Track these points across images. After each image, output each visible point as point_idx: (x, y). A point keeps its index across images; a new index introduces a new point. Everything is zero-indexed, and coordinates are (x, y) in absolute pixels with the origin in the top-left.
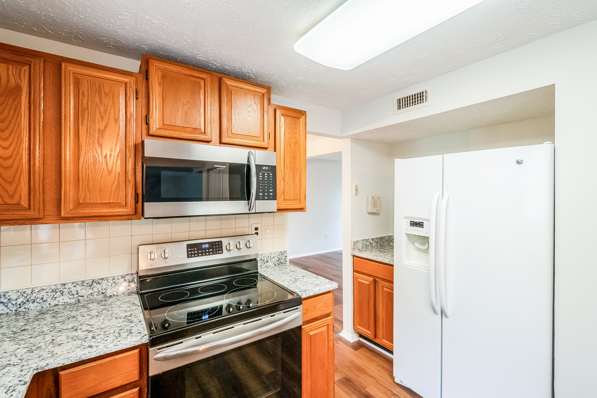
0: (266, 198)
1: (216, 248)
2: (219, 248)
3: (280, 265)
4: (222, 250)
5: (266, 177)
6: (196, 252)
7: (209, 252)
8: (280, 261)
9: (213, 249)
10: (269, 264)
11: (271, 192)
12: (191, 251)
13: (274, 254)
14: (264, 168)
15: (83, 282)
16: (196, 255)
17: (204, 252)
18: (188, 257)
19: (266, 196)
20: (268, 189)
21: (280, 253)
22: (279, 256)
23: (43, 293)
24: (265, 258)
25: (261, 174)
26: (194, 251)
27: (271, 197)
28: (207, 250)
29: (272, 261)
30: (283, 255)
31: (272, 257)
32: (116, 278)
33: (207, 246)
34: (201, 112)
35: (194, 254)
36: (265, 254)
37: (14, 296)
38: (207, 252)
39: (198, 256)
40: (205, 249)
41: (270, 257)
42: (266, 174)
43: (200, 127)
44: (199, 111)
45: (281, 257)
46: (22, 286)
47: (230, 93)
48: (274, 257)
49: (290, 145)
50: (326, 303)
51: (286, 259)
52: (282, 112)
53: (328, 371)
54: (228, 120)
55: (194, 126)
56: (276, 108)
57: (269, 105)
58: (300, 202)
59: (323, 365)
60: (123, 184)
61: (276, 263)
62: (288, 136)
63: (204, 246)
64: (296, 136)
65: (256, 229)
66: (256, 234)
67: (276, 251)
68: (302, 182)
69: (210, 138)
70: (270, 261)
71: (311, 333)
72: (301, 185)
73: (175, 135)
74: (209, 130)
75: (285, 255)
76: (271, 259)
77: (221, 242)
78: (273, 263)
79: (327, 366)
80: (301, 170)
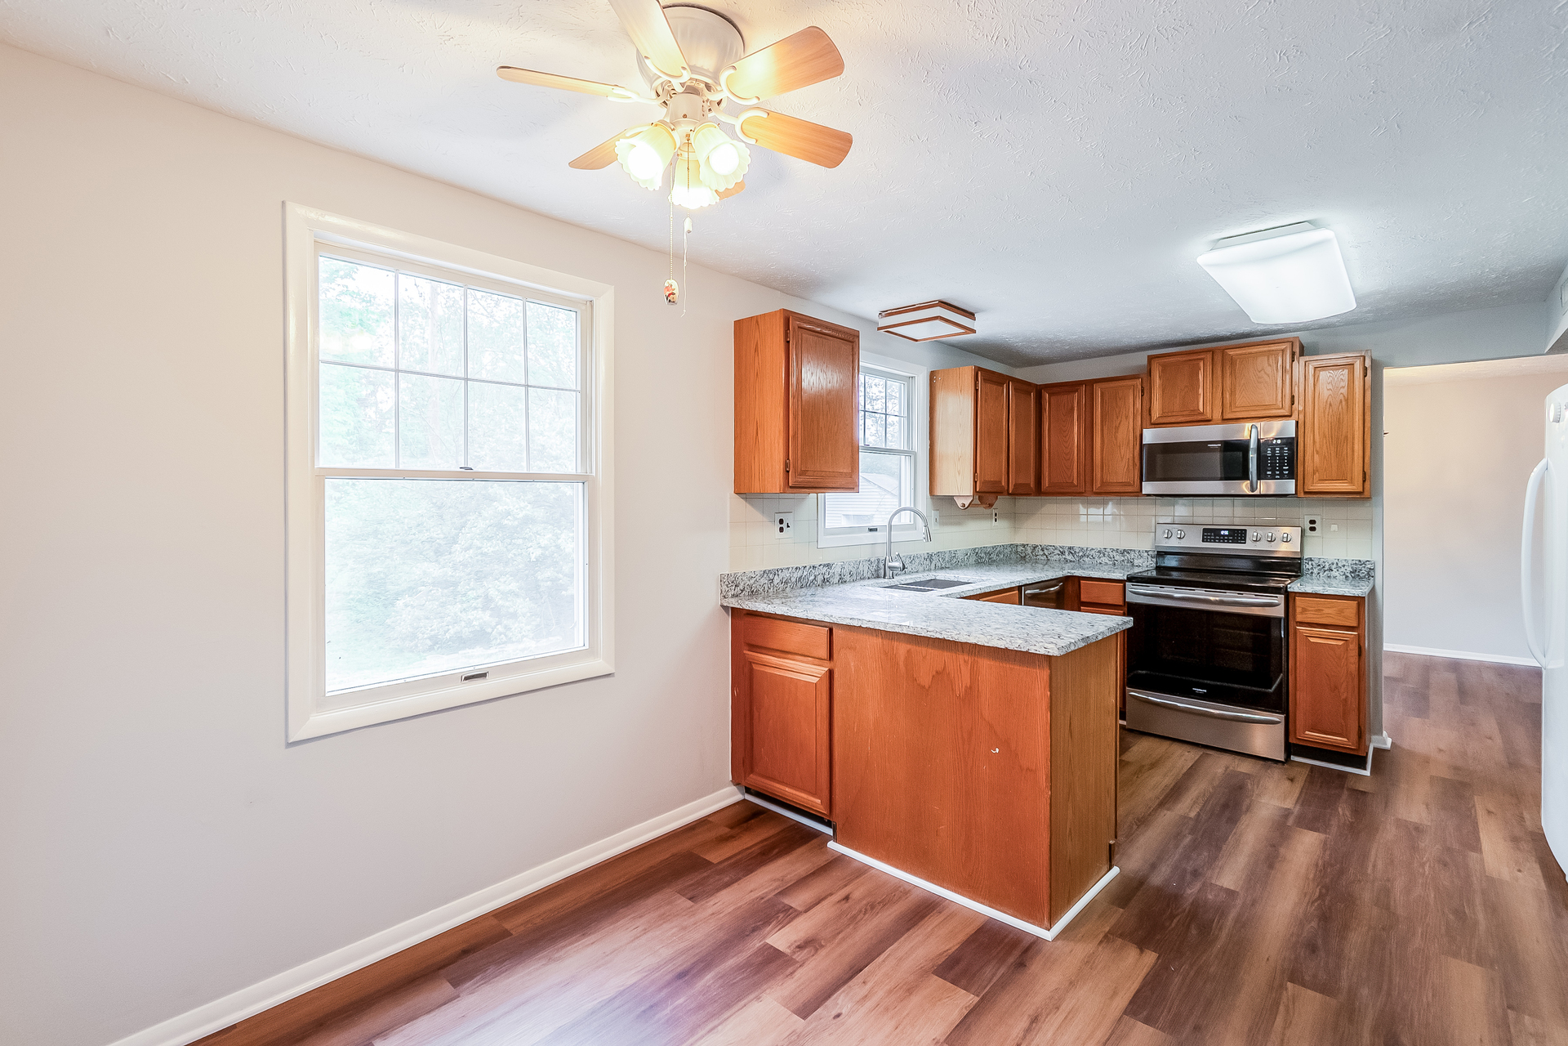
0: (1278, 477)
1: (1238, 536)
2: (1241, 537)
3: (1357, 579)
4: (1245, 540)
5: (1277, 452)
7: (1228, 540)
8: (1358, 572)
9: (1234, 536)
10: (1335, 573)
11: (1286, 470)
12: (1207, 536)
13: (1343, 562)
14: (1274, 443)
15: (1114, 550)
17: (1221, 539)
18: (1203, 541)
19: (1278, 475)
20: (1280, 467)
21: (1357, 562)
22: (1354, 566)
23: (1093, 552)
24: (1327, 564)
25: (1270, 450)
26: (1211, 536)
27: (1285, 476)
29: (1340, 571)
30: (1364, 566)
31: (1340, 565)
32: (1141, 551)
33: (1227, 533)
34: (1199, 393)
35: (1211, 539)
36: (1327, 559)
37: (1077, 551)
38: (1226, 539)
39: (1215, 542)
40: (1224, 536)
42: (1277, 449)
43: (1198, 408)
44: (1197, 391)
45: (1360, 570)
46: (1084, 546)
47: (1233, 362)
48: (1344, 566)
49: (1330, 405)
50: (1341, 611)
51: (1370, 574)
52: (1316, 364)
53: (1346, 700)
54: (1232, 393)
55: (1192, 409)
56: (1306, 362)
57: (1293, 361)
58: (1351, 482)
59: (1335, 688)
60: (1131, 468)
61: (1349, 575)
62: (1326, 393)
63: (1222, 533)
64: (1344, 391)
65: (1312, 522)
66: (1313, 529)
67: (1350, 558)
68: (1356, 454)
69: (1209, 416)
70: (1335, 570)
71: (1312, 640)
72: (1353, 459)
73: (1173, 420)
74: (1209, 408)
75: (1369, 566)
76: (1338, 568)
77: (1245, 530)
78: (1342, 574)
79: (1345, 695)
80: (1353, 438)
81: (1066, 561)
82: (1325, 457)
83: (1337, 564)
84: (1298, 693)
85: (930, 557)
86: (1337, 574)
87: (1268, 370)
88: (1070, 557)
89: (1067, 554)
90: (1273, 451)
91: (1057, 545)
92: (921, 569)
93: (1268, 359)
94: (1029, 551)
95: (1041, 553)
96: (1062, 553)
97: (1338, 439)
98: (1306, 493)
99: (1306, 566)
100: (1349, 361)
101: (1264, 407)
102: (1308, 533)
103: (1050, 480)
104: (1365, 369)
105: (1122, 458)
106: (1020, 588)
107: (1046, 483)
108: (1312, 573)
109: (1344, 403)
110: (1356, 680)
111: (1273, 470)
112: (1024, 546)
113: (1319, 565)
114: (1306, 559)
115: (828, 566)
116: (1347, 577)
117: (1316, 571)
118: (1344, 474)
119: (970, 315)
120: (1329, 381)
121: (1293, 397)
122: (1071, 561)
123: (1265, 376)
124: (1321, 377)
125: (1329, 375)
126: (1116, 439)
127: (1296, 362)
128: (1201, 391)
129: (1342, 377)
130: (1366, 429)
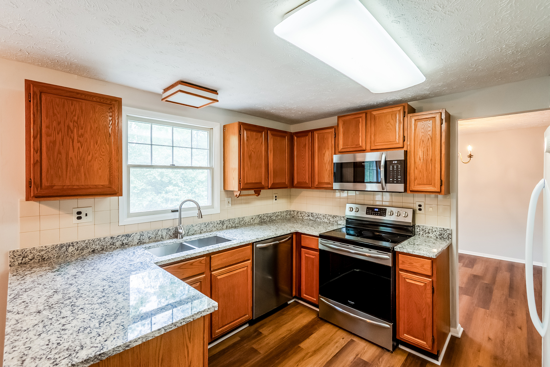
0: (395, 182)
1: (382, 212)
2: (384, 212)
3: (442, 239)
4: (385, 214)
5: (395, 168)
6: (371, 212)
7: (378, 214)
8: (442, 236)
9: (380, 212)
10: (430, 235)
11: (399, 178)
12: (368, 211)
13: (435, 228)
14: (394, 162)
15: (331, 215)
16: (370, 214)
17: (375, 213)
18: (366, 214)
19: (395, 181)
20: (397, 177)
21: (442, 229)
22: (441, 232)
23: (321, 216)
24: (427, 230)
25: (391, 166)
26: (370, 211)
27: (399, 182)
28: (377, 213)
29: (433, 234)
30: (446, 232)
31: (434, 230)
32: (341, 217)
33: (377, 210)
34: (360, 135)
36: (427, 226)
37: (315, 215)
38: (377, 214)
39: (372, 215)
40: (376, 211)
41: (431, 229)
42: (395, 166)
43: (359, 143)
45: (444, 233)
47: (375, 118)
48: (435, 231)
49: (423, 141)
50: (422, 266)
51: (449, 236)
52: (416, 118)
53: (425, 319)
54: (375, 135)
55: (356, 144)
56: (410, 117)
57: (404, 117)
58: (434, 186)
59: (419, 312)
60: (330, 175)
61: (438, 236)
62: (421, 134)
63: (375, 210)
64: (430, 133)
65: (420, 206)
66: (420, 210)
67: (439, 227)
68: (436, 170)
69: (364, 148)
70: (431, 233)
71: (408, 281)
72: (435, 172)
73: (348, 150)
74: (364, 144)
75: (448, 232)
76: (432, 232)
77: (386, 209)
78: (434, 235)
79: (425, 316)
80: (435, 160)
81: (310, 220)
82: (420, 171)
83: (432, 230)
84: (400, 311)
85: (222, 223)
86: (432, 235)
87: (392, 122)
88: (311, 218)
89: (310, 216)
90: (393, 167)
91: (306, 211)
92: (214, 229)
93: (392, 116)
94: (296, 214)
95: (300, 215)
96: (308, 216)
97: (427, 160)
98: (411, 191)
99: (417, 230)
100: (433, 116)
101: (390, 143)
102: (418, 211)
103: (297, 180)
104: (442, 120)
105: (326, 170)
106: (253, 243)
107: (296, 182)
108: (419, 234)
109: (430, 140)
110: (431, 309)
111: (393, 178)
112: (294, 211)
113: (423, 230)
114: (417, 226)
115: (128, 236)
116: (437, 238)
117: (421, 233)
118: (430, 181)
119: (215, 92)
120: (422, 127)
121: (404, 137)
122: (312, 220)
123: (390, 126)
124: (418, 125)
125: (422, 124)
126: (324, 160)
127: (406, 118)
128: (360, 134)
129: (429, 125)
130: (442, 155)
